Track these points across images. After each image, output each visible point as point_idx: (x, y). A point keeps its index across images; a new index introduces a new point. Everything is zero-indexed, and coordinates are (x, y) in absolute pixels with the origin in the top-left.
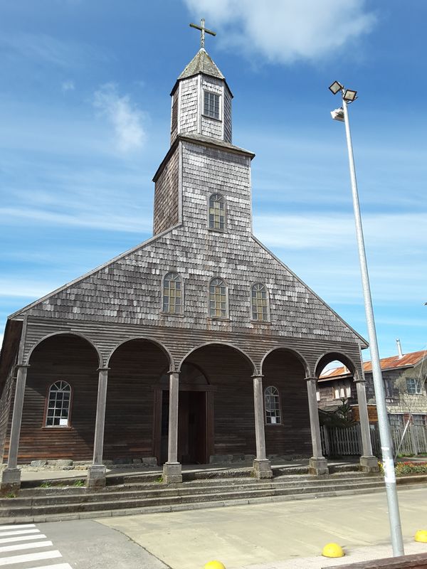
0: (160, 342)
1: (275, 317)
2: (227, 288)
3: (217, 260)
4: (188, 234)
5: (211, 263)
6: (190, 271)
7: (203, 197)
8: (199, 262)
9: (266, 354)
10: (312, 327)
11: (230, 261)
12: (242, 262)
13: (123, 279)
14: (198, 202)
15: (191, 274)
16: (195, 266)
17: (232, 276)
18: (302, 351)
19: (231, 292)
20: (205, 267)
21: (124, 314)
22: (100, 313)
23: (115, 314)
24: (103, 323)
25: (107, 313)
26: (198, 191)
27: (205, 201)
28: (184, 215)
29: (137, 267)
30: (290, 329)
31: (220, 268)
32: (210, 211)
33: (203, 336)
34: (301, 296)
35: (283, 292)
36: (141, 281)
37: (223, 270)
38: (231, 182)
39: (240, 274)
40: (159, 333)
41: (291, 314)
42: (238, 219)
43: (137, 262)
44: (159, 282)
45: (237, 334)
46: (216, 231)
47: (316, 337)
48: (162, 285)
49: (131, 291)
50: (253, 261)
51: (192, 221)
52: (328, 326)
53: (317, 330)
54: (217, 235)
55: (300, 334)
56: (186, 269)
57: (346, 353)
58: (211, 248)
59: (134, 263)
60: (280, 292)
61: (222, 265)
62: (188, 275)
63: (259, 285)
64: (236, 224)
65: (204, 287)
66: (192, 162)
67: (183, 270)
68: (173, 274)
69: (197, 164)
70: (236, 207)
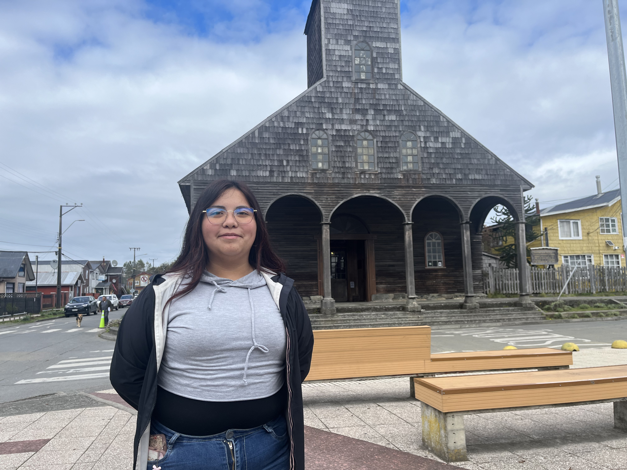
0: (310, 197)
1: (427, 166)
2: (375, 140)
3: (364, 112)
4: (333, 90)
5: (358, 117)
6: (337, 127)
7: (348, 48)
8: (345, 117)
9: (417, 202)
10: (467, 172)
11: (377, 111)
12: (390, 112)
13: (272, 141)
14: (343, 53)
15: (337, 130)
16: (342, 121)
17: (380, 128)
18: (456, 198)
19: (379, 145)
20: (352, 122)
21: (275, 174)
22: (254, 174)
23: (267, 174)
24: (258, 183)
25: (260, 173)
26: (341, 42)
27: (350, 52)
28: (328, 69)
29: (284, 128)
30: (442, 176)
31: (367, 120)
32: (355, 62)
33: (351, 189)
34: (456, 141)
35: (436, 139)
36: (289, 142)
37: (371, 122)
38: (378, 25)
39: (388, 124)
40: (309, 189)
41: (444, 160)
42: (385, 66)
43: (284, 123)
44: (306, 140)
45: (386, 185)
46: (362, 81)
47: (472, 182)
48: (309, 143)
49: (280, 152)
50: (403, 109)
51: (337, 75)
52: (486, 170)
53: (473, 175)
54: (364, 86)
55: (454, 180)
56: (333, 125)
57: (505, 195)
58: (357, 100)
59: (282, 125)
60: (432, 139)
61: (369, 117)
62: (334, 131)
63: (408, 134)
64: (384, 72)
65: (351, 142)
66: (334, 10)
67: (330, 127)
68: (320, 132)
69: (339, 11)
70: (383, 53)
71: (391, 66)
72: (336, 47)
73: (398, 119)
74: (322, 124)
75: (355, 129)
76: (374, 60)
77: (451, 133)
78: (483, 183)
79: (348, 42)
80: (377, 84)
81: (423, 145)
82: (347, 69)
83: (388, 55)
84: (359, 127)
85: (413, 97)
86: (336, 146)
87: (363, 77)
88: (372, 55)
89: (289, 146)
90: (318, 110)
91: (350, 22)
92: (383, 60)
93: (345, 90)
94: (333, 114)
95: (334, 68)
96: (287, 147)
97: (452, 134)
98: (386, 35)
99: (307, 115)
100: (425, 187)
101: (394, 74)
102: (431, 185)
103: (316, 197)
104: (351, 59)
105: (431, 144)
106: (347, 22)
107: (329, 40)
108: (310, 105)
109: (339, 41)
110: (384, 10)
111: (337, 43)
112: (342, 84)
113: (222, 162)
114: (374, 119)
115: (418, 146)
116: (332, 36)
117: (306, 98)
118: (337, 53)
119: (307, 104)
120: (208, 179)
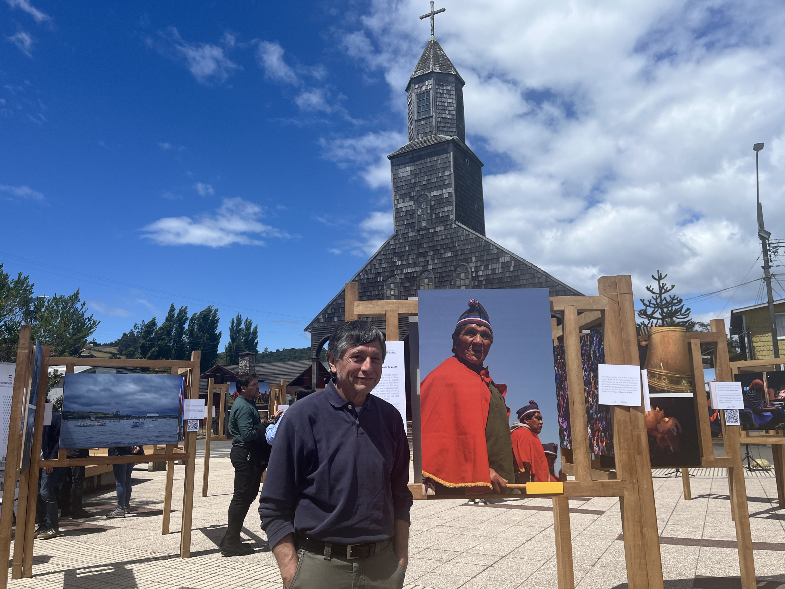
2: (433, 277)
3: (424, 255)
4: (401, 241)
5: (421, 259)
6: (405, 271)
7: (412, 203)
8: (411, 261)
11: (435, 252)
12: (446, 250)
14: (409, 209)
15: (405, 274)
16: (408, 266)
17: (438, 266)
19: (437, 280)
20: (415, 265)
26: (407, 199)
27: (414, 206)
28: (397, 225)
29: (368, 279)
31: (428, 261)
32: (417, 213)
34: (505, 266)
35: (486, 267)
36: (371, 289)
37: (430, 262)
38: (435, 177)
39: (445, 261)
42: (442, 210)
43: (367, 274)
44: (382, 286)
46: (423, 229)
48: (385, 287)
50: (457, 245)
51: (404, 227)
54: (424, 232)
56: (402, 270)
58: (420, 246)
59: (366, 277)
60: (482, 268)
61: (429, 258)
62: (403, 275)
63: (461, 267)
64: (441, 215)
65: (415, 282)
66: (401, 175)
67: (399, 272)
68: (392, 278)
69: (405, 174)
70: (439, 200)
71: (446, 209)
72: (403, 205)
73: (452, 255)
74: (394, 271)
75: (418, 270)
76: (432, 208)
77: (500, 258)
79: (411, 198)
80: (435, 228)
81: (474, 275)
82: (411, 221)
83: (443, 200)
84: (421, 268)
85: (466, 232)
86: (404, 287)
87: (424, 224)
88: (431, 203)
89: (371, 293)
90: (391, 260)
91: (413, 181)
92: (440, 206)
93: (410, 239)
94: (402, 261)
95: (401, 223)
96: (369, 294)
97: (502, 260)
98: (441, 183)
99: (383, 266)
101: (449, 215)
104: (415, 212)
105: (481, 273)
106: (411, 181)
107: (398, 200)
108: (386, 257)
109: (406, 199)
110: (439, 162)
111: (404, 202)
112: (408, 235)
113: (329, 311)
114: (433, 259)
115: (470, 276)
116: (400, 197)
117: (382, 253)
118: (404, 209)
119: (383, 257)
120: (322, 325)
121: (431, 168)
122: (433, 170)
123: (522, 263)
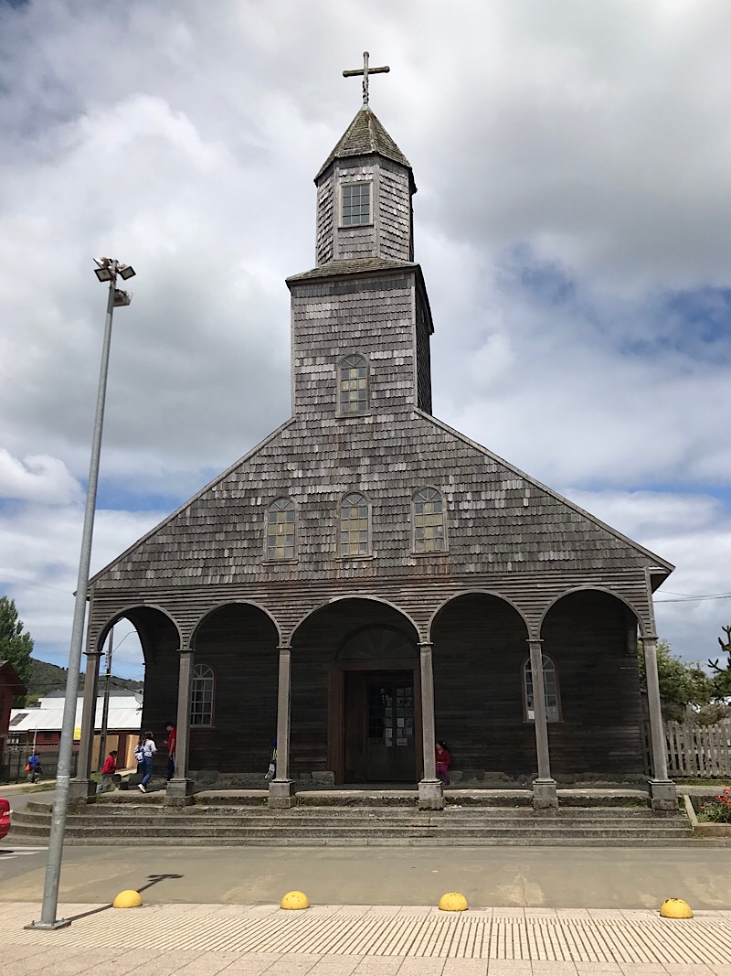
0: (260, 605)
1: (459, 542)
2: (370, 506)
4: (305, 433)
5: (343, 471)
6: (310, 490)
7: (331, 367)
8: (323, 473)
9: (439, 607)
10: (535, 548)
11: (375, 459)
12: (397, 458)
13: (209, 521)
14: (324, 377)
15: (310, 495)
16: (318, 480)
17: (379, 486)
18: (513, 595)
19: (377, 512)
20: (332, 480)
21: (211, 572)
22: (179, 573)
23: (199, 572)
24: (183, 587)
25: (189, 572)
27: (334, 373)
28: (299, 403)
29: (229, 500)
30: (487, 558)
31: (359, 475)
32: (341, 387)
33: (328, 589)
35: (476, 495)
38: (378, 326)
39: (393, 478)
40: (261, 592)
41: (492, 531)
42: (389, 386)
44: (261, 515)
45: (386, 578)
46: (351, 415)
47: (545, 566)
48: (266, 518)
49: (221, 537)
50: (418, 451)
51: (313, 410)
52: (573, 542)
53: (546, 554)
54: (354, 422)
55: (510, 564)
56: (303, 488)
57: (612, 587)
58: (343, 445)
59: (225, 496)
61: (362, 470)
62: (306, 496)
63: (427, 491)
64: (387, 396)
65: (331, 511)
66: (312, 315)
67: (298, 490)
68: (283, 501)
69: (319, 315)
70: (386, 367)
71: (399, 385)
72: (312, 369)
73: (409, 468)
74: (287, 488)
75: (337, 491)
76: (372, 381)
77: (503, 483)
78: (566, 566)
80: (375, 416)
81: (452, 508)
82: (327, 400)
83: (395, 369)
84: (345, 488)
85: (437, 431)
86: (307, 520)
87: (354, 407)
88: (369, 371)
89: (235, 526)
90: (282, 468)
91: (334, 329)
92: (387, 378)
93: (325, 432)
94: (305, 470)
95: (307, 401)
96: (230, 528)
97: (505, 486)
98: (390, 339)
99: (264, 476)
100: (456, 579)
101: (404, 397)
102: (465, 575)
103: (270, 604)
104: (336, 384)
105: (465, 506)
106: (331, 329)
107: (301, 359)
108: (271, 461)
109: (318, 359)
110: (388, 301)
111: (314, 364)
112: (320, 424)
113: (135, 558)
114: (370, 473)
115: (445, 510)
116: (307, 354)
117: (264, 452)
118: (313, 377)
119: (265, 460)
120: (115, 585)
121: (372, 310)
122: (375, 315)
123: (545, 494)
